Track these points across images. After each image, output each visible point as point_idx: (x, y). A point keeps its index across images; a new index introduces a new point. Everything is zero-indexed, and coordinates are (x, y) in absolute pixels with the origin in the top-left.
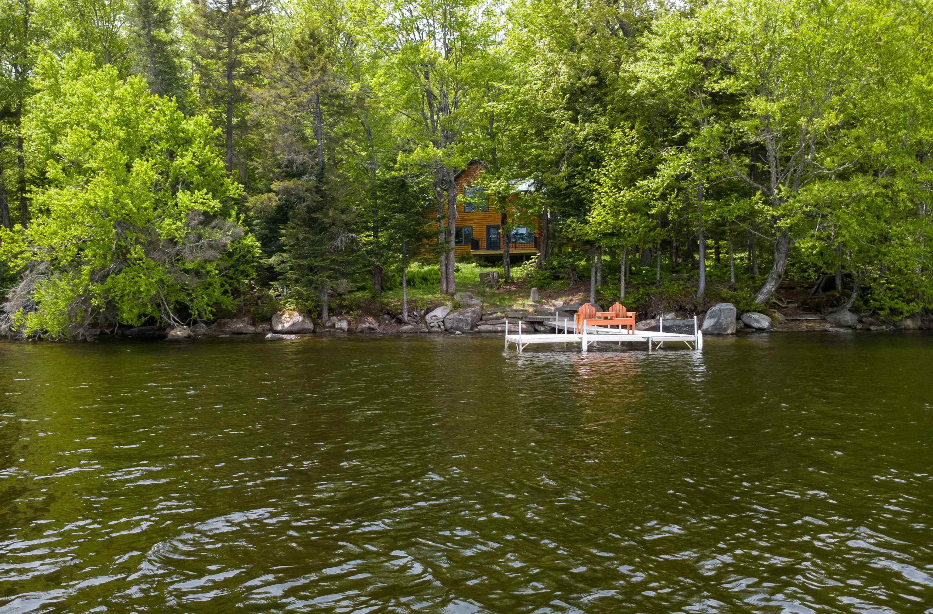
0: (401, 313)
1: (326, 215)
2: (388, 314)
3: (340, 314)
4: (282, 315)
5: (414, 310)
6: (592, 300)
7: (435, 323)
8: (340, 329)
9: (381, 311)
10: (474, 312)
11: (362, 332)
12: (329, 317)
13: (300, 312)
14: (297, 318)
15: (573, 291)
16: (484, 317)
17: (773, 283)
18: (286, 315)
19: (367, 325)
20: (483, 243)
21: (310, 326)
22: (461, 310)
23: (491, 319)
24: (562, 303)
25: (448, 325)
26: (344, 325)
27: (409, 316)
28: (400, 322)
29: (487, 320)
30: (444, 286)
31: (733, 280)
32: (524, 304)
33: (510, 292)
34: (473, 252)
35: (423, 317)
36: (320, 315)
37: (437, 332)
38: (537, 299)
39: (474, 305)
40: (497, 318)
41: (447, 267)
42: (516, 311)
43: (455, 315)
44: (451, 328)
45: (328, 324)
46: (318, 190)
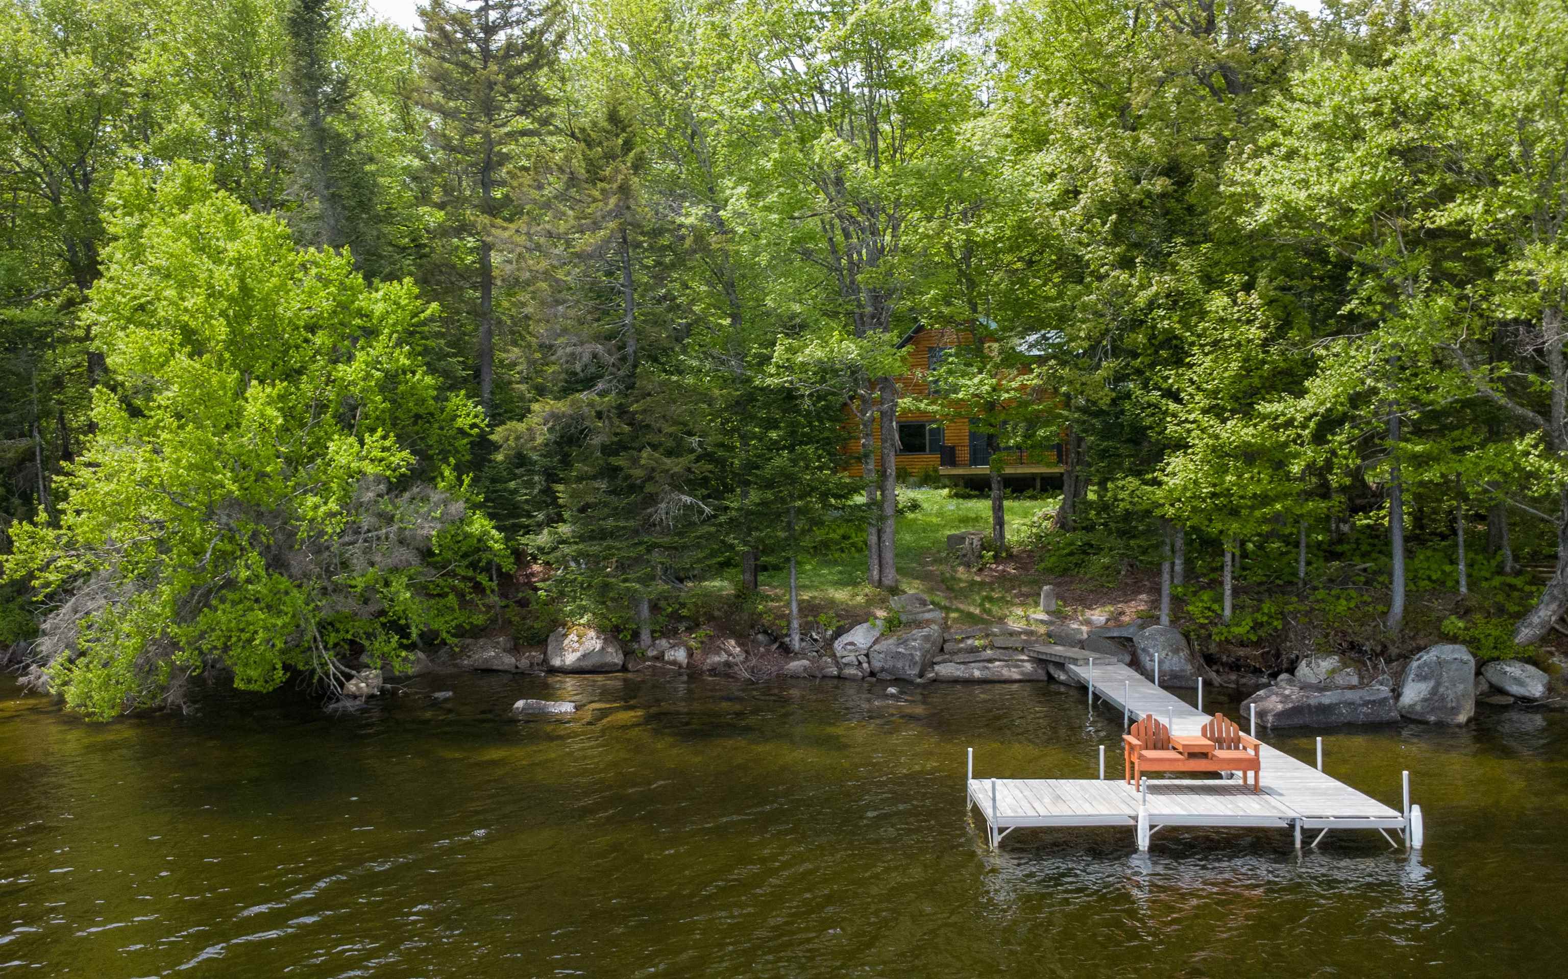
0: (787, 635)
1: (635, 461)
2: (765, 632)
3: (675, 632)
4: (565, 636)
5: (812, 628)
6: (1165, 619)
7: (851, 658)
8: (674, 663)
9: (752, 627)
10: (927, 638)
11: (713, 671)
12: (654, 639)
13: (599, 629)
14: (593, 642)
15: (1129, 591)
16: (947, 647)
17: (1554, 606)
18: (573, 637)
19: (724, 657)
20: (964, 453)
21: (615, 657)
22: (902, 633)
23: (960, 651)
24: (1103, 619)
25: (877, 664)
26: (681, 655)
27: (802, 640)
28: (786, 650)
29: (954, 653)
30: (876, 573)
31: (1463, 589)
32: (1027, 618)
33: (1003, 578)
34: (943, 470)
35: (829, 644)
36: (636, 635)
37: (852, 679)
38: (1053, 607)
39: (928, 622)
40: (973, 650)
41: (879, 538)
42: (1011, 634)
43: (889, 644)
44: (883, 670)
45: (651, 653)
46: (622, 411)
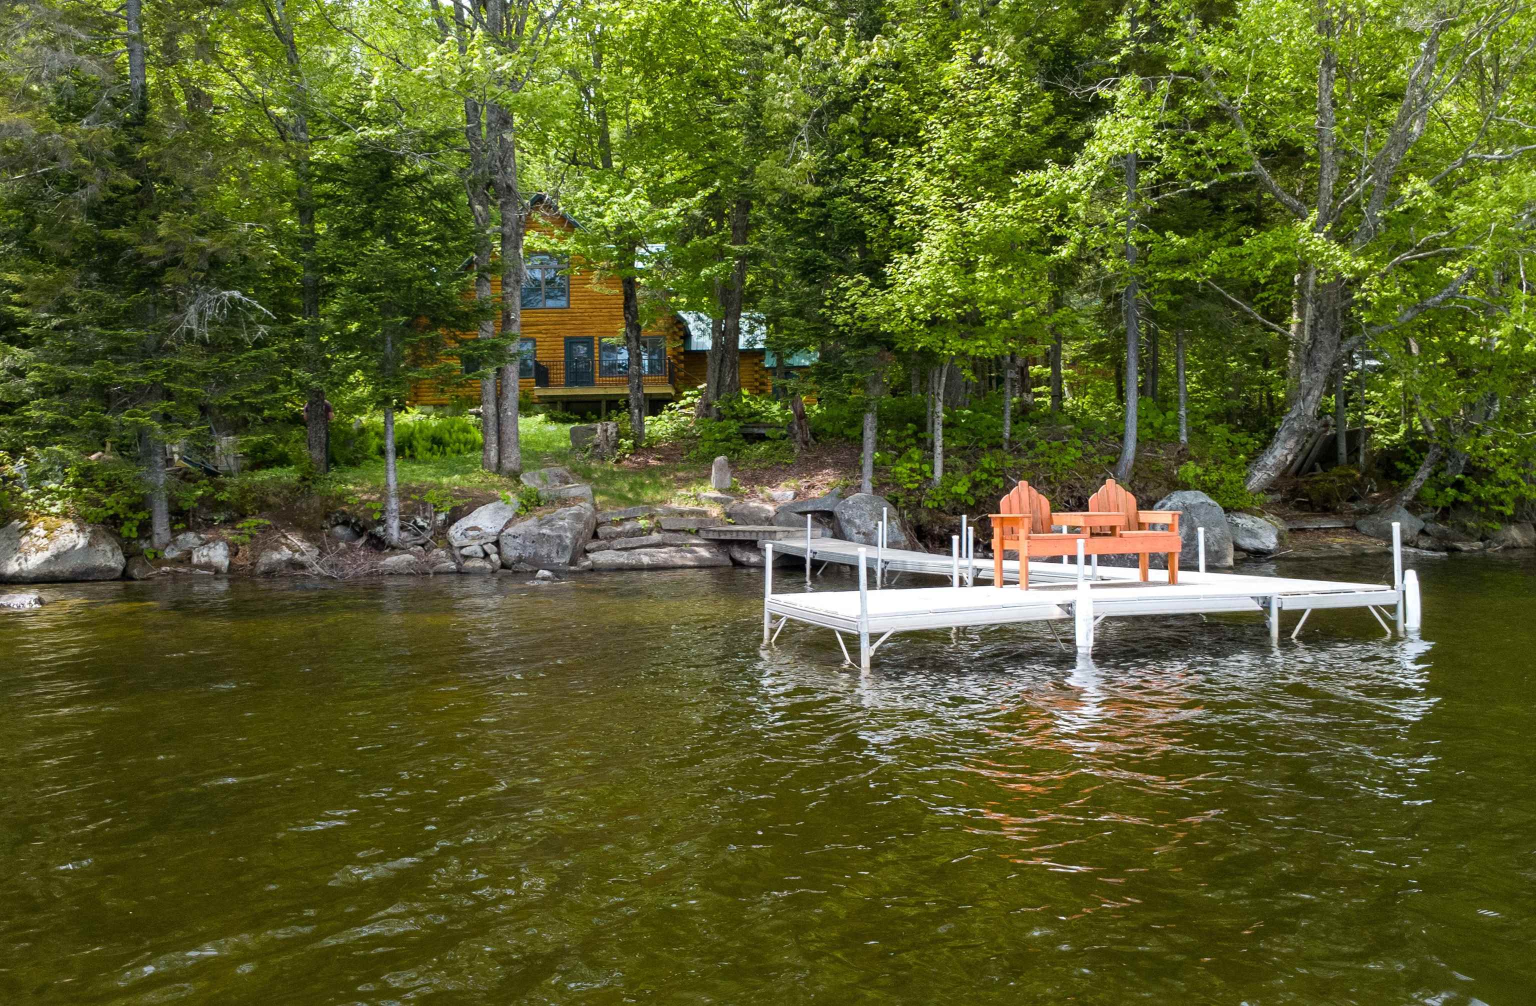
0: (381, 522)
1: (148, 234)
2: (346, 523)
3: (209, 524)
4: (26, 531)
5: (415, 511)
6: (868, 486)
7: (474, 548)
8: (208, 566)
9: (327, 516)
10: (578, 517)
11: (269, 574)
12: (174, 533)
13: (82, 521)
14: (72, 536)
15: (810, 466)
16: (601, 531)
18: (39, 530)
19: (286, 554)
20: (558, 373)
21: (111, 559)
22: (541, 512)
23: (619, 535)
24: (790, 494)
25: (511, 553)
26: (218, 555)
27: (402, 528)
28: (379, 544)
29: (610, 538)
30: (493, 454)
31: (1184, 438)
32: (696, 497)
33: (650, 470)
34: (539, 391)
35: (441, 532)
36: (145, 529)
37: (480, 572)
38: (727, 484)
39: (577, 499)
40: (636, 533)
41: (498, 405)
42: (682, 514)
43: (528, 525)
44: (520, 559)
45: (170, 554)
46: (123, 157)
